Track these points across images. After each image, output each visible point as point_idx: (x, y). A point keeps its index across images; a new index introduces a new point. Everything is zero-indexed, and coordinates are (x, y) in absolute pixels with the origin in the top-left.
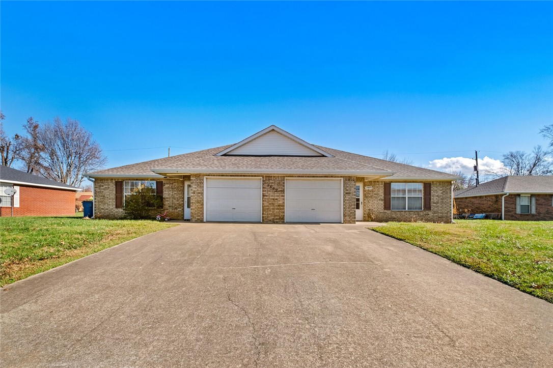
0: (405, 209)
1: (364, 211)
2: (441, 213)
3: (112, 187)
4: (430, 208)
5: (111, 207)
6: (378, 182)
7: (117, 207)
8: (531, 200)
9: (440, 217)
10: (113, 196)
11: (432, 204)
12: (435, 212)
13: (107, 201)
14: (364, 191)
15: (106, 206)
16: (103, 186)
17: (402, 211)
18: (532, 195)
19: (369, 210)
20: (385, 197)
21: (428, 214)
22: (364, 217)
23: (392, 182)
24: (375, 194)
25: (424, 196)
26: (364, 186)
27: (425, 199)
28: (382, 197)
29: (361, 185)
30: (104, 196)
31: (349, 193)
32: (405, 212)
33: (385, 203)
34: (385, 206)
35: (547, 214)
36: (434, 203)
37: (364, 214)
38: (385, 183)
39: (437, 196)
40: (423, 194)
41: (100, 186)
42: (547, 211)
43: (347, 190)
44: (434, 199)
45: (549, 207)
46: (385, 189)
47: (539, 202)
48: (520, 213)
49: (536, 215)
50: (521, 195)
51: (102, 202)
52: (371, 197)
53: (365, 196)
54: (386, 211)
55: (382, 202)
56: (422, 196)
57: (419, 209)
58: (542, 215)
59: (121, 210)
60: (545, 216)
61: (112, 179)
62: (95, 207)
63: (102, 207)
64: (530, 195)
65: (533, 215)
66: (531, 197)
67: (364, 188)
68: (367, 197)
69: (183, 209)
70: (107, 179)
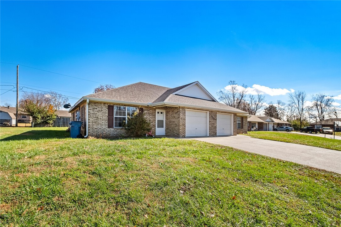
2: (245, 130)
3: (105, 109)
5: (104, 127)
7: (109, 127)
10: (106, 118)
13: (100, 122)
15: (99, 126)
16: (96, 109)
21: (242, 130)
30: (97, 118)
31: (235, 121)
36: (244, 126)
39: (244, 123)
41: (94, 108)
51: (95, 122)
56: (241, 123)
57: (240, 128)
59: (112, 129)
61: (105, 103)
62: (89, 127)
63: (95, 127)
69: (155, 129)
70: (101, 103)
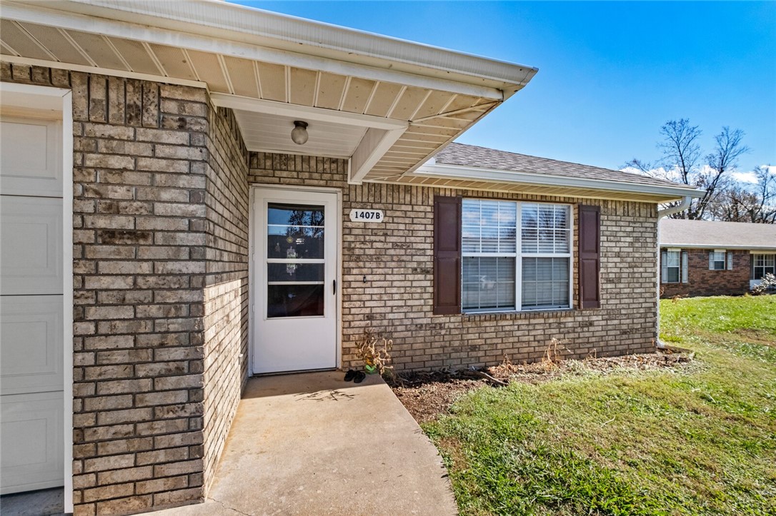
0: (513, 306)
1: (347, 324)
2: (628, 316)
4: (597, 299)
6: (408, 189)
8: (681, 258)
9: (624, 332)
11: (603, 286)
12: (610, 315)
14: (347, 231)
17: (503, 317)
18: (684, 250)
19: (370, 317)
20: (436, 260)
21: (591, 324)
22: (346, 351)
23: (465, 195)
24: (395, 246)
25: (578, 254)
26: (347, 205)
27: (579, 265)
28: (427, 260)
29: (331, 201)
31: (134, 235)
32: (514, 318)
33: (437, 284)
34: (436, 296)
35: (703, 283)
36: (609, 281)
37: (346, 338)
38: (436, 198)
39: (618, 255)
40: (572, 248)
42: (703, 278)
43: (113, 209)
44: (609, 265)
45: (705, 272)
46: (437, 221)
47: (693, 261)
48: (666, 282)
49: (688, 286)
50: (669, 250)
52: (378, 258)
53: (349, 252)
54: (442, 319)
55: (426, 282)
56: (571, 255)
57: (558, 304)
58: (696, 286)
60: (700, 287)
64: (679, 250)
65: (685, 286)
66: (681, 253)
67: (346, 218)
68: (358, 258)
